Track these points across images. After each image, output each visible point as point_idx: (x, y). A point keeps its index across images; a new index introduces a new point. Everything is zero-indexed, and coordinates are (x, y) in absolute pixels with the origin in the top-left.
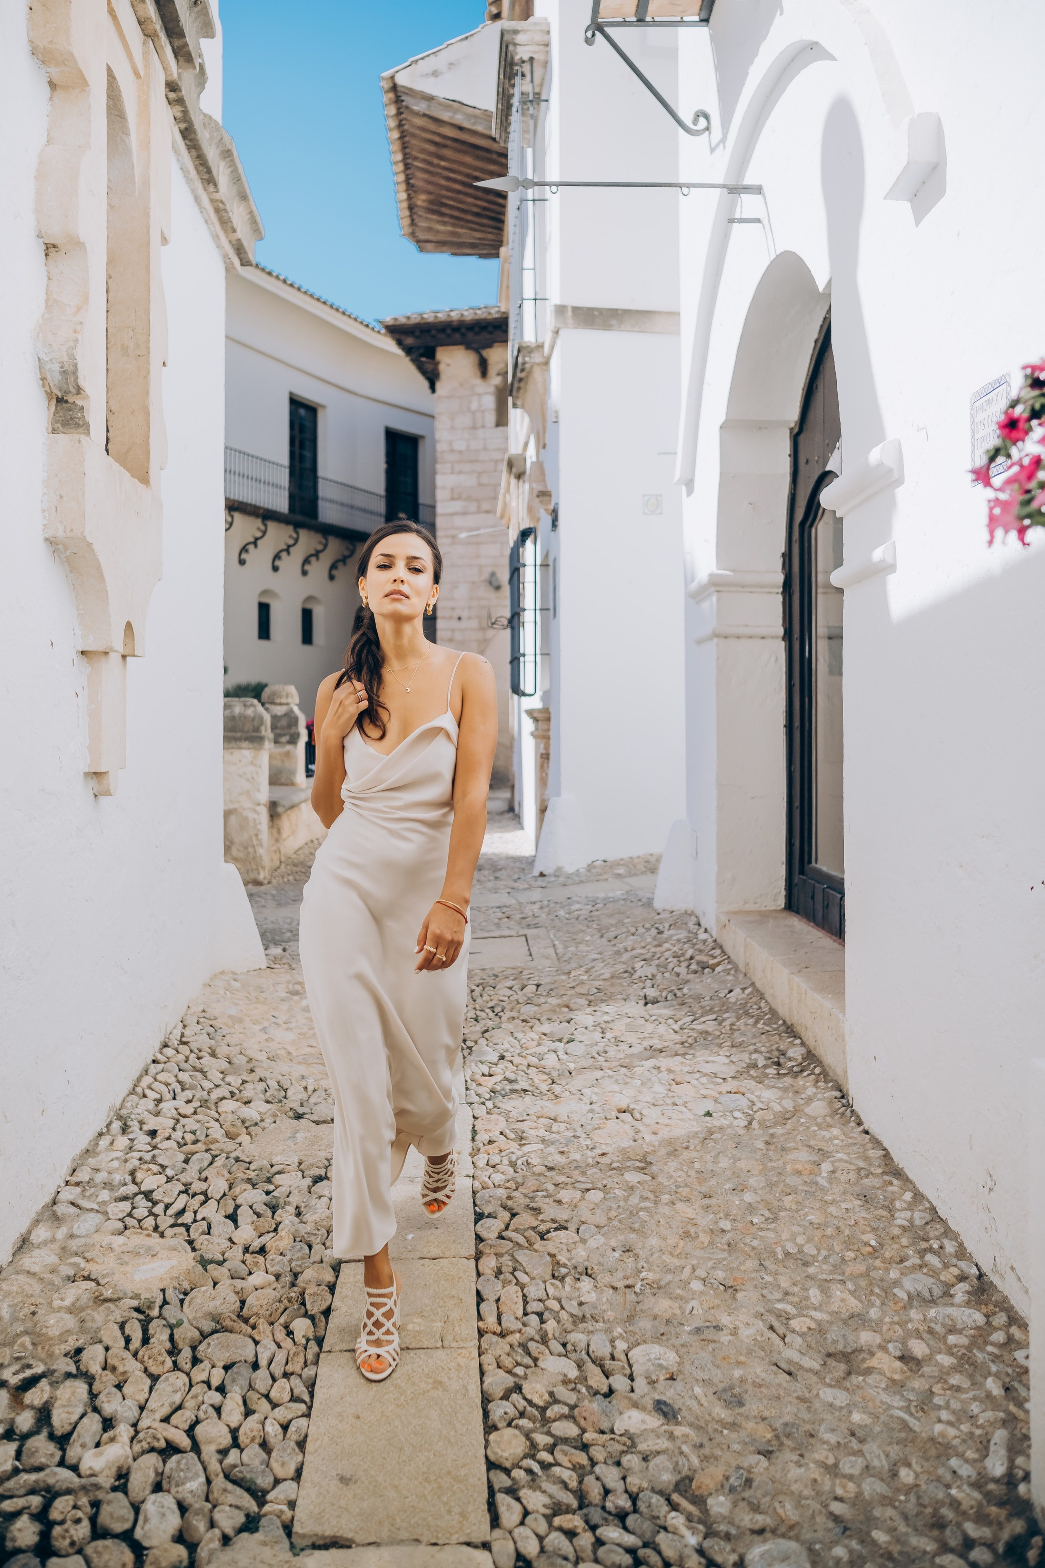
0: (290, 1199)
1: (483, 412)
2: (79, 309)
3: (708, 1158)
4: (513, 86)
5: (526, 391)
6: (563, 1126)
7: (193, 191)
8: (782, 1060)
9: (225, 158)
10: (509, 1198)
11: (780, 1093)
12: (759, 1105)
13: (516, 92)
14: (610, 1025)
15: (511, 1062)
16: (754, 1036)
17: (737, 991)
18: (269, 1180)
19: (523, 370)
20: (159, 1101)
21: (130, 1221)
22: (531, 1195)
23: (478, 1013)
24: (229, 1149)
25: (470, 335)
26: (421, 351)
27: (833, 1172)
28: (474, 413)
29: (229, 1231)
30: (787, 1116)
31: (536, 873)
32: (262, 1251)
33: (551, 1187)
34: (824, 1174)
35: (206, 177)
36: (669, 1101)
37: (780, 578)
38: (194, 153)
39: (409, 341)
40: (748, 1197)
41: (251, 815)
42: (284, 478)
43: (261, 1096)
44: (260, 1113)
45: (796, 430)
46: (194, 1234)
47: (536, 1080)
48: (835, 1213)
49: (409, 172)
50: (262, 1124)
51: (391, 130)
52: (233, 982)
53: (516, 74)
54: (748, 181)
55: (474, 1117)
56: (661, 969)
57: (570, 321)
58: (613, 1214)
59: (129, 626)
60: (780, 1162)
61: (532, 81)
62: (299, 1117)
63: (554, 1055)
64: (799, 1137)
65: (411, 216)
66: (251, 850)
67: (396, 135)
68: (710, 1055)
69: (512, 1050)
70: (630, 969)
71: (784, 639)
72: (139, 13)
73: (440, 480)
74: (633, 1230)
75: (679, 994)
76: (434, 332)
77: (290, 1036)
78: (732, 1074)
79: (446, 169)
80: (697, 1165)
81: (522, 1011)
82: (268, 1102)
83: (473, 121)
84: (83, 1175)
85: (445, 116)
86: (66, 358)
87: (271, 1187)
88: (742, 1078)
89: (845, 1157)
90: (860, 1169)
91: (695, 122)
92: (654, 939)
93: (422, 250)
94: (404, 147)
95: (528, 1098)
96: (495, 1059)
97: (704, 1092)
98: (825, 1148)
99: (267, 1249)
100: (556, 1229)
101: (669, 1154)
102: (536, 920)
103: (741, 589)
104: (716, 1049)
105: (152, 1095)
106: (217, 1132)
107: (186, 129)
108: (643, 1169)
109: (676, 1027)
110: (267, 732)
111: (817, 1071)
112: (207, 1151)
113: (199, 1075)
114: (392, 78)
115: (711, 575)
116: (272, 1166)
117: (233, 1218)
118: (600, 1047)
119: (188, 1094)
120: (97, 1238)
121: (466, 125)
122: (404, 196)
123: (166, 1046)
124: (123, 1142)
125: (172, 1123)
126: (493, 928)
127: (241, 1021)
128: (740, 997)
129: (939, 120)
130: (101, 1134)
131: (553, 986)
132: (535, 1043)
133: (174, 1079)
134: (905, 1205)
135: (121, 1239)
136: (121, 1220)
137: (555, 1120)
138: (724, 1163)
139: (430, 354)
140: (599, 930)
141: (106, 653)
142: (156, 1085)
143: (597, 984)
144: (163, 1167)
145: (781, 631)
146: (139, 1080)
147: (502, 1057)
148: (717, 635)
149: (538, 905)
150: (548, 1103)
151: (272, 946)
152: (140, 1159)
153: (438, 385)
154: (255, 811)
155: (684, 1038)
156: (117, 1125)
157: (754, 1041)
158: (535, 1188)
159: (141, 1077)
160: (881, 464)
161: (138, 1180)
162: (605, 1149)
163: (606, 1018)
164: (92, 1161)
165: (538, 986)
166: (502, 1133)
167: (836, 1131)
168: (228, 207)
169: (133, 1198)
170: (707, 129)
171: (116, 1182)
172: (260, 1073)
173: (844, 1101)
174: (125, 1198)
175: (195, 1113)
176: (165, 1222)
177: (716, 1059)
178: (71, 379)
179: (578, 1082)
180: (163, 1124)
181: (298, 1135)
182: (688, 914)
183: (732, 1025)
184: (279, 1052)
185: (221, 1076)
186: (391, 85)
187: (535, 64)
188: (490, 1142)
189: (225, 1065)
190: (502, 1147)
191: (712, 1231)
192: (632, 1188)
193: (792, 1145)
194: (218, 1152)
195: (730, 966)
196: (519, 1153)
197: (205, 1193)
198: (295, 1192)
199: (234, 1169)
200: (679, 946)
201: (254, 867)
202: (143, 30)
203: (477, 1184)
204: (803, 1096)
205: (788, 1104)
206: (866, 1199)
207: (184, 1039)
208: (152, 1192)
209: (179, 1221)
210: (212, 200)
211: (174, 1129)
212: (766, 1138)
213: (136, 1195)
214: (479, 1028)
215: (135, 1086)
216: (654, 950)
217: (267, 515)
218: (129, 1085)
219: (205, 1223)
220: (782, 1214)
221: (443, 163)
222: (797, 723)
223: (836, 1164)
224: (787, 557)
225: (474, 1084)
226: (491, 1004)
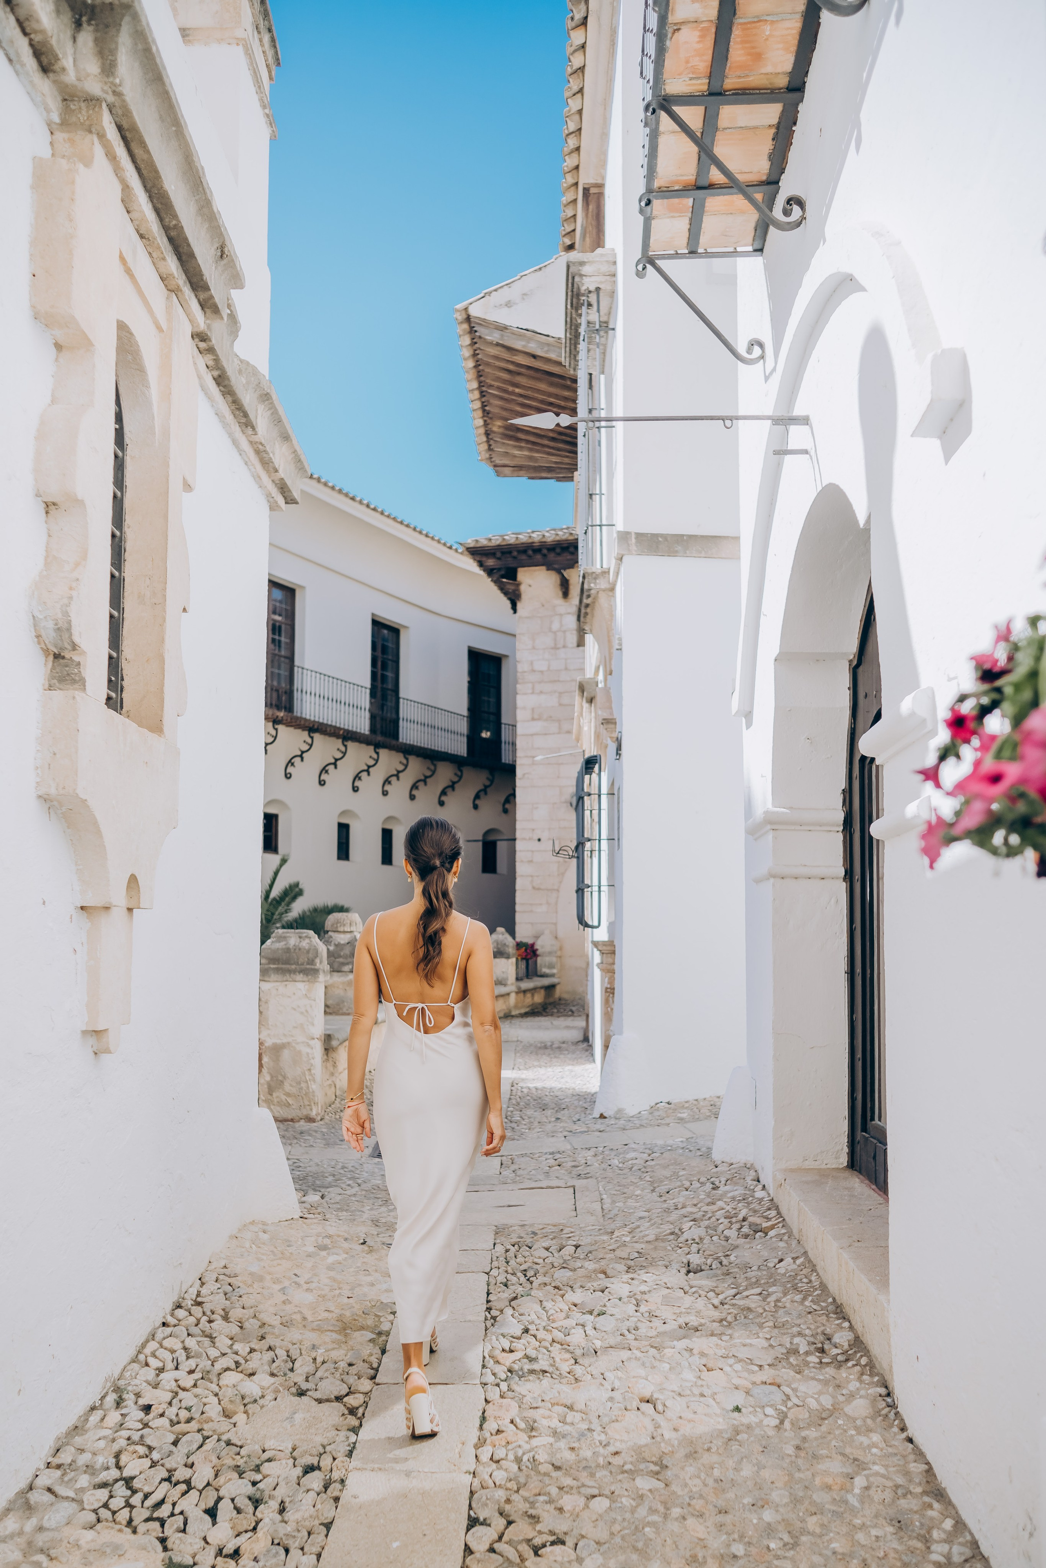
0: (276, 1493)
1: (564, 632)
2: (77, 565)
3: (731, 1463)
4: (580, 315)
5: (593, 616)
6: (578, 1416)
7: (231, 435)
8: (826, 1347)
9: (264, 401)
10: (508, 1501)
11: (819, 1387)
12: (795, 1400)
13: (583, 321)
14: (646, 1297)
15: (535, 1336)
16: (800, 1316)
17: (788, 1260)
18: (257, 1469)
19: (589, 596)
20: (161, 1370)
21: (105, 1514)
22: (531, 1500)
23: (509, 1276)
24: (222, 1430)
25: (552, 556)
26: (503, 572)
27: (867, 1488)
28: (555, 633)
29: (205, 1529)
30: (824, 1415)
31: (596, 1114)
32: (236, 1554)
33: (554, 1491)
34: (857, 1491)
35: (244, 420)
36: (696, 1391)
37: (841, 816)
38: (230, 399)
39: (491, 562)
40: (768, 1516)
41: (305, 1050)
42: (365, 700)
43: (266, 1368)
44: (262, 1388)
45: (855, 663)
46: (169, 1531)
47: (557, 1359)
48: (863, 1542)
49: (483, 400)
50: (261, 1402)
51: (465, 359)
52: (261, 1234)
53: (583, 304)
54: (798, 412)
55: (486, 1400)
56: (710, 1232)
57: (634, 548)
58: (616, 1528)
59: (133, 879)
60: (809, 1473)
61: (598, 311)
62: (301, 1393)
63: (580, 1330)
64: (834, 1443)
65: (488, 442)
66: (303, 1085)
67: (471, 364)
68: (748, 1337)
69: (537, 1322)
70: (677, 1231)
71: (845, 879)
72: (160, 270)
73: (520, 700)
74: (635, 1549)
75: (725, 1262)
76: (515, 554)
77: (310, 1298)
78: (770, 1361)
79: (521, 396)
80: (716, 1473)
81: (556, 1276)
82: (272, 1375)
83: (546, 349)
84: (65, 1457)
85: (518, 345)
86: (60, 616)
87: (258, 1477)
88: (780, 1365)
89: (882, 1471)
90: (897, 1487)
91: (749, 351)
92: (708, 1195)
93: (498, 474)
94: (479, 375)
95: (546, 1381)
96: (518, 1333)
97: (737, 1381)
98: (861, 1458)
99: (241, 1552)
100: (553, 1543)
101: (688, 1456)
102: (588, 1170)
103: (799, 828)
104: (755, 1329)
105: (154, 1363)
106: (214, 1410)
107: (220, 376)
108: (657, 1473)
109: (716, 1302)
110: (323, 964)
111: (864, 1361)
112: (199, 1431)
113: (206, 1341)
114: (466, 309)
115: (766, 813)
116: (264, 1451)
117: (212, 1513)
118: (631, 1324)
119: (192, 1363)
120: (67, 1531)
121: (539, 353)
122: (481, 422)
123: (179, 1306)
124: (114, 1417)
125: (168, 1396)
126: (541, 1177)
127: (261, 1279)
128: (789, 1268)
129: (964, 356)
130: (93, 1409)
131: (593, 1248)
132: (563, 1315)
133: (180, 1345)
134: (943, 1536)
135: (90, 1535)
136: (95, 1511)
137: (571, 1408)
138: (747, 1471)
139: (512, 574)
140: (652, 1182)
141: (107, 908)
142: (162, 1353)
143: (638, 1246)
144: (150, 1448)
145: (842, 872)
146: (144, 1346)
147: (526, 1331)
148: (774, 876)
149: (591, 1153)
150: (565, 1388)
151: (311, 1192)
152: (129, 1439)
153: (519, 606)
154: (309, 1045)
155: (723, 1315)
156: (111, 1398)
157: (798, 1322)
158: (537, 1491)
159: (147, 1341)
160: (913, 714)
161: (122, 1464)
162: (618, 1446)
163: (644, 1288)
164: (78, 1440)
165: (577, 1247)
166: (512, 1422)
167: (876, 1438)
168: (268, 448)
169: (113, 1485)
170: (762, 357)
171: (98, 1466)
172: (270, 1341)
173: (889, 1400)
174: (104, 1485)
175: (195, 1385)
176: (141, 1514)
177: (754, 1341)
178: (66, 636)
179: (602, 1363)
180: (158, 1398)
181: (296, 1416)
182: (748, 1167)
183: (778, 1301)
184: (294, 1317)
185: (230, 1342)
186: (465, 316)
187: (601, 294)
188: (499, 1432)
189: (234, 1329)
190: (509, 1439)
191: (722, 1556)
192: (642, 1497)
193: (824, 1452)
194: (210, 1433)
195: (783, 1231)
196: (527, 1447)
197: (188, 1482)
198: (282, 1484)
199: (223, 1454)
200: (732, 1205)
201: (307, 1103)
202: (166, 286)
203: (476, 1483)
204: (844, 1392)
205: (827, 1401)
206: (900, 1524)
207: (199, 1299)
208: (133, 1478)
209: (155, 1515)
210: (251, 442)
211: (170, 1404)
212: (797, 1442)
213: (116, 1481)
214: (507, 1294)
215: (139, 1352)
216: (705, 1208)
217: (348, 736)
218: (132, 1352)
219: (181, 1517)
220: (804, 1539)
221: (517, 390)
222: (858, 970)
223: (871, 1479)
224: (848, 793)
225: (492, 1362)
226: (523, 1267)
